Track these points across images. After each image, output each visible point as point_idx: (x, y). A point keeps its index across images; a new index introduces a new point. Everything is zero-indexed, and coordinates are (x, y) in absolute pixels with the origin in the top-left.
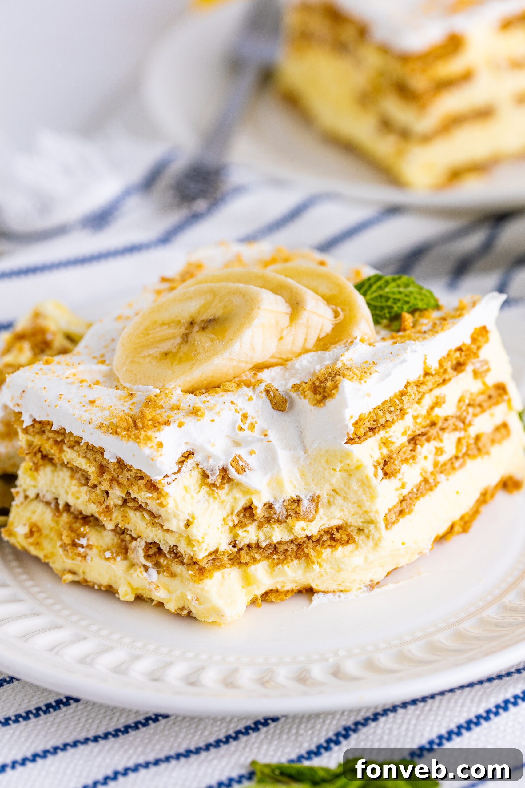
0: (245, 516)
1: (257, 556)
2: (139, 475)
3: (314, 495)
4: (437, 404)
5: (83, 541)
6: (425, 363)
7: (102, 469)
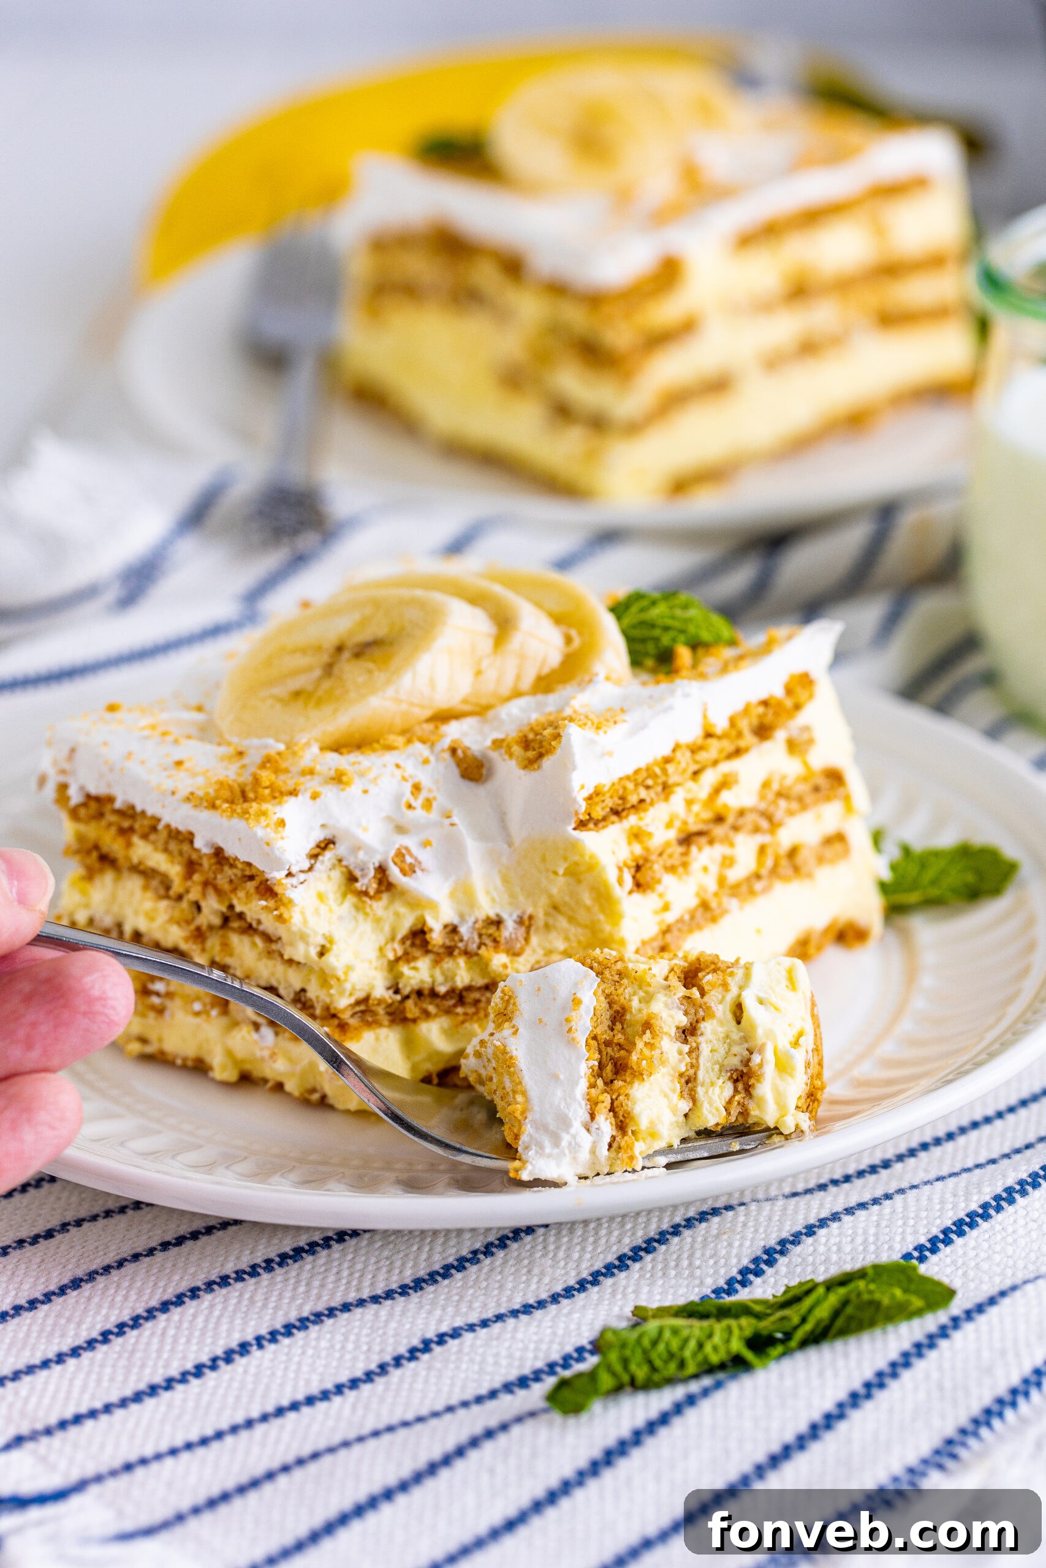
0: (413, 945)
1: (432, 1009)
2: (248, 873)
3: (524, 913)
4: (724, 784)
5: (159, 987)
6: (705, 717)
7: (191, 866)
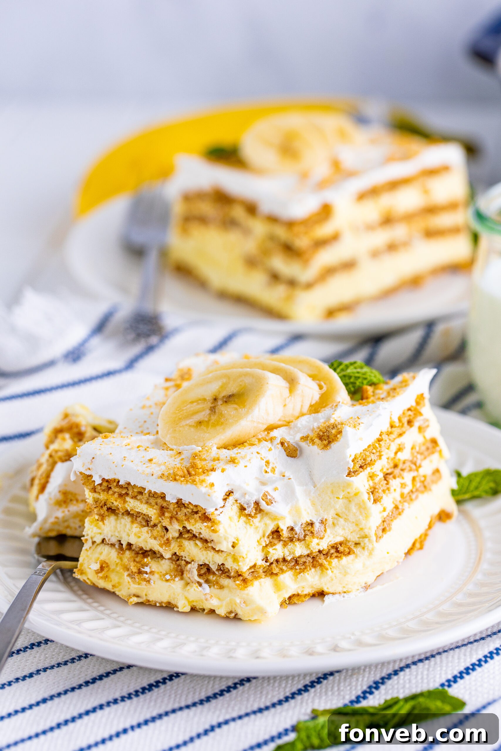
0: (273, 538)
1: (284, 568)
2: (195, 510)
3: (323, 519)
4: (400, 449)
5: (147, 569)
6: (391, 418)
7: (163, 510)
